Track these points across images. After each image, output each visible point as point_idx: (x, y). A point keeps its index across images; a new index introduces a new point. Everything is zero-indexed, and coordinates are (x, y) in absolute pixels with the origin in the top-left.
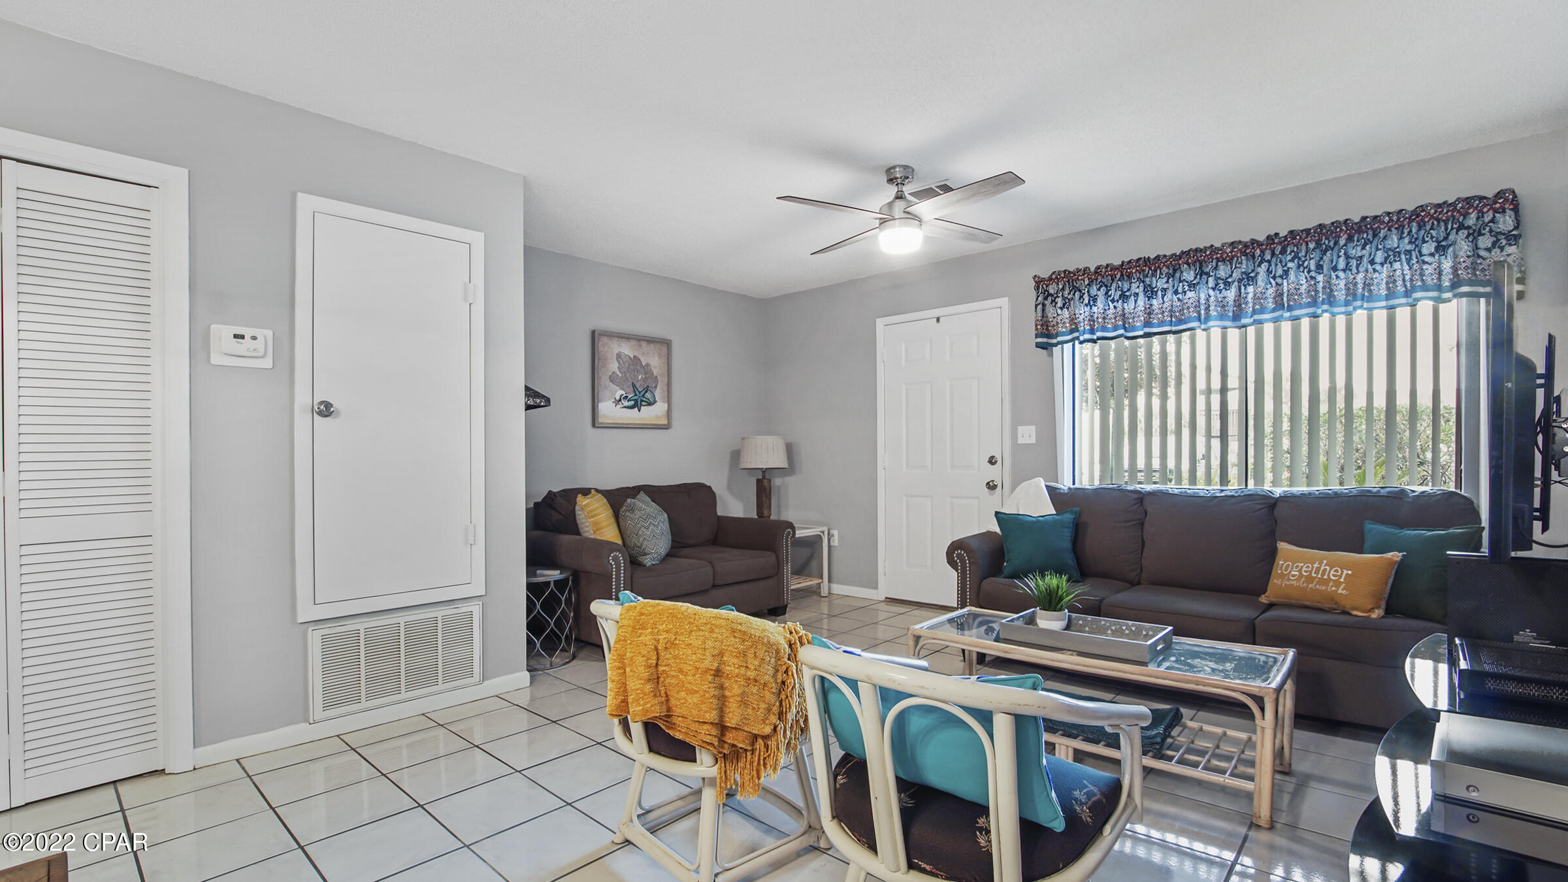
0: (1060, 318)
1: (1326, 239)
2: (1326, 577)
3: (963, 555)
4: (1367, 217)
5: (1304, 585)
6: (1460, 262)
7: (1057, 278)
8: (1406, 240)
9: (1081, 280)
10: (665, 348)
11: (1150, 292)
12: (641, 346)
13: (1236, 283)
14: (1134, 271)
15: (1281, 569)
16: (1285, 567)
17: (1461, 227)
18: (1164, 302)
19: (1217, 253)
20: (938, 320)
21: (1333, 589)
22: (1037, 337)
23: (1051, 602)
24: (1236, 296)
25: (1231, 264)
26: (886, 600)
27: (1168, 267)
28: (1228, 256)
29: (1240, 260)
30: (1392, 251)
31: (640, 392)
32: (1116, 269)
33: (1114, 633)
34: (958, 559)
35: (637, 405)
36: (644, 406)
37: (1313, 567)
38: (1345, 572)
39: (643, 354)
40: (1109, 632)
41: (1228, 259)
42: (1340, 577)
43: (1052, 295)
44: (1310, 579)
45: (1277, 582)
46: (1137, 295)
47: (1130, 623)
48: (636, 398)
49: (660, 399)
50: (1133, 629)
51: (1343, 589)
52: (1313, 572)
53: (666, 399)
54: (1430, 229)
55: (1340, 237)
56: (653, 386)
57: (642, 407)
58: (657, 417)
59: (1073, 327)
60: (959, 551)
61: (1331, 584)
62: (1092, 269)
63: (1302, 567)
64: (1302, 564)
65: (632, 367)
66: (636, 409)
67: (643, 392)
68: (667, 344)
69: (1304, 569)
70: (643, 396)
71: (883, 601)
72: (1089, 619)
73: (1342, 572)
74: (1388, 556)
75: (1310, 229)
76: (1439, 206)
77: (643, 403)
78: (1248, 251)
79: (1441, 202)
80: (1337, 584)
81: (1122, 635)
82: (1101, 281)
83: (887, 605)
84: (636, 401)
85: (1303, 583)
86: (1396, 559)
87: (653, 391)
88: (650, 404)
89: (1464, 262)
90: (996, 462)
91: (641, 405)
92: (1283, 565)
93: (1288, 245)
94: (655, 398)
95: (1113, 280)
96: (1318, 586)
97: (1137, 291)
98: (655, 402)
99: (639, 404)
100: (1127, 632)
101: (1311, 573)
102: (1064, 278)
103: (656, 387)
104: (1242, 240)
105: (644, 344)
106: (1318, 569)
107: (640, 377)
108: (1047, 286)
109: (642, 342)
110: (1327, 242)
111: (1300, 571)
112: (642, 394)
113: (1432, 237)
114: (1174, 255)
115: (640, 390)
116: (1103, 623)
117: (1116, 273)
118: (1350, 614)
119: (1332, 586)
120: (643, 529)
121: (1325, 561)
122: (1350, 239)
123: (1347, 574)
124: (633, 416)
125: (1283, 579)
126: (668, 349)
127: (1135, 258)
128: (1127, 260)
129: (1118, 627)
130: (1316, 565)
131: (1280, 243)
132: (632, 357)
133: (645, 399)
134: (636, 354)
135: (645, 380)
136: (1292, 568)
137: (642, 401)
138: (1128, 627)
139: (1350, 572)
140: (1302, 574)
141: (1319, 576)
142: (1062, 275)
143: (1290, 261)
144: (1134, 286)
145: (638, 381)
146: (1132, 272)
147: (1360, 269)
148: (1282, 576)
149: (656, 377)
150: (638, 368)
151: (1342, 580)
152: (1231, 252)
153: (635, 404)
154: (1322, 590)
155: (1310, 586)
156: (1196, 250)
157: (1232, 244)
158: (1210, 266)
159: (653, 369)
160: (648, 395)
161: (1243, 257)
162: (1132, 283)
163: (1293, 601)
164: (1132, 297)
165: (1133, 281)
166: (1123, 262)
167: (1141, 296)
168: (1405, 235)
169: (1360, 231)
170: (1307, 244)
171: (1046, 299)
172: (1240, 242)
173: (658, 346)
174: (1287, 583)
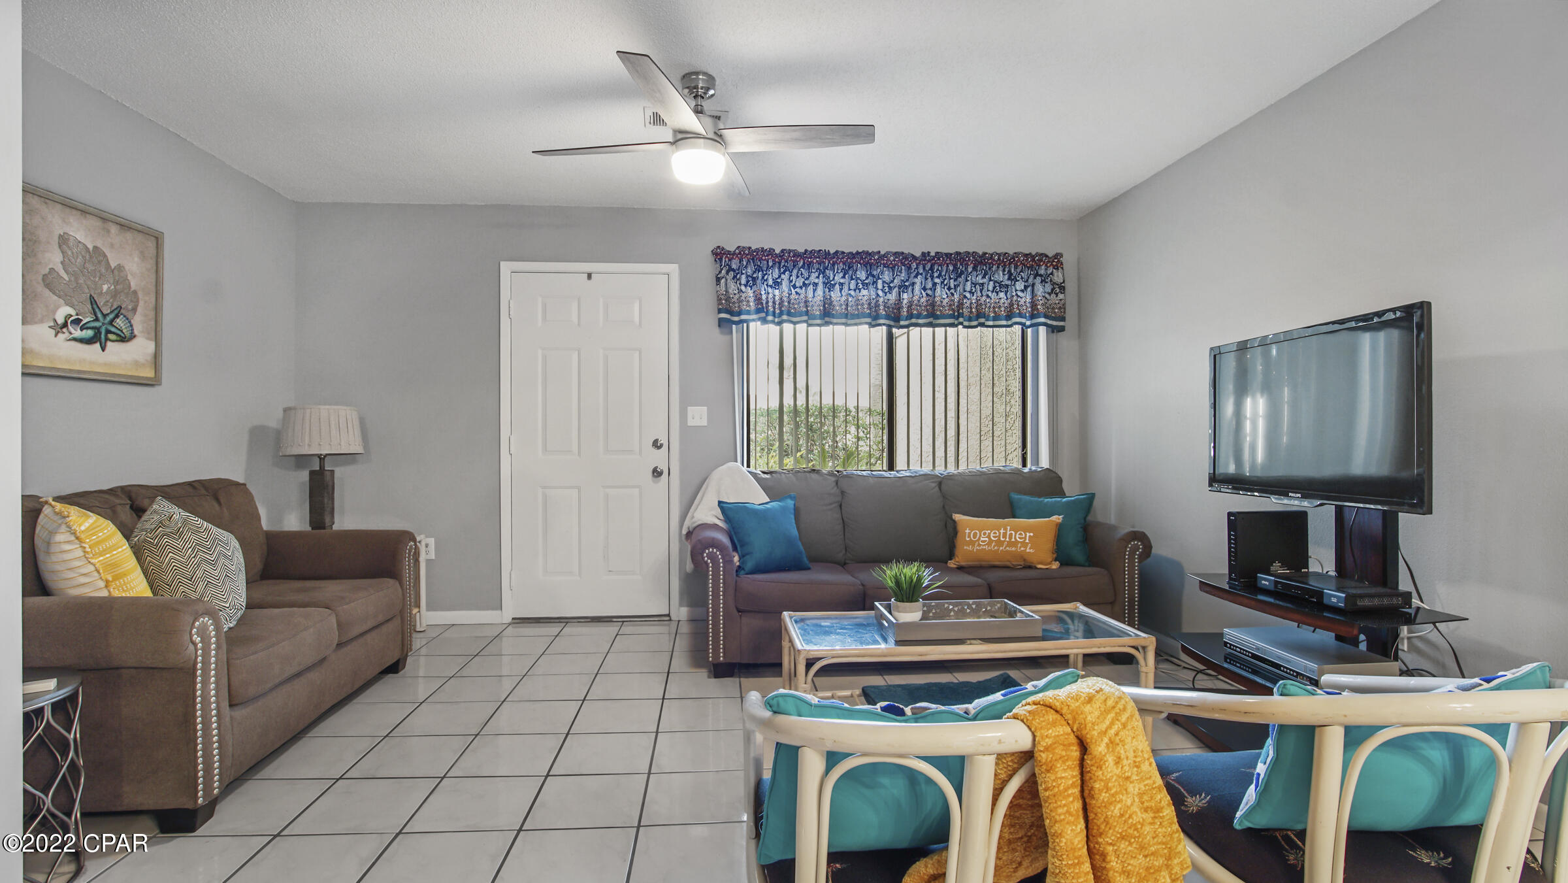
0: (743, 295)
1: (960, 264)
2: (1013, 540)
3: (716, 553)
4: (987, 253)
5: (996, 548)
6: (1038, 300)
7: (740, 253)
8: (1006, 277)
9: (765, 260)
10: (151, 244)
11: (829, 285)
12: (108, 231)
13: (897, 289)
14: (815, 261)
15: (969, 537)
16: (973, 536)
17: (1037, 275)
18: (842, 295)
19: (884, 260)
20: (589, 276)
21: (1022, 549)
22: (720, 311)
23: (909, 593)
24: (896, 300)
25: (893, 271)
26: (514, 621)
27: (844, 264)
28: (891, 263)
29: (900, 269)
30: (998, 283)
31: (105, 316)
32: (798, 256)
33: (957, 616)
34: (708, 559)
35: (97, 338)
36: (113, 341)
37: (1000, 533)
38: (1028, 534)
39: (112, 246)
40: (952, 613)
41: (891, 266)
42: (1025, 538)
43: (734, 270)
44: (999, 543)
45: (968, 548)
46: (816, 285)
47: (971, 601)
48: (97, 324)
49: (143, 332)
50: (974, 606)
51: (1030, 548)
52: (1001, 536)
53: (153, 334)
54: (1020, 272)
55: (968, 265)
56: (130, 307)
57: (109, 344)
58: (137, 364)
59: (760, 306)
60: (711, 550)
61: (1019, 545)
62: (777, 251)
63: (989, 534)
64: (989, 531)
65: (90, 267)
66: (98, 345)
67: (112, 316)
68: (157, 238)
69: (992, 535)
70: (111, 323)
71: (510, 624)
72: (933, 604)
73: (1026, 535)
74: (1054, 519)
75: (951, 254)
76: (1026, 255)
77: (111, 336)
78: (906, 263)
79: (1028, 253)
80: (1024, 544)
81: (965, 615)
82: (784, 266)
83: (515, 627)
84: (97, 330)
85: (994, 547)
86: (1058, 521)
87: (130, 315)
88: (123, 339)
89: (1041, 300)
90: (661, 446)
91: (107, 339)
92: (970, 533)
93: (935, 263)
94: (132, 330)
95: (794, 266)
96: (1008, 548)
97: (816, 281)
98: (133, 337)
99: (103, 336)
100: (968, 611)
101: (999, 538)
102: (748, 255)
103: (134, 310)
104: (905, 252)
105: (114, 229)
106: (1005, 535)
107: (105, 287)
108: (730, 260)
109: (110, 223)
110: (961, 267)
111: (989, 537)
112: (108, 319)
113: (1022, 278)
114: (851, 253)
115: (105, 312)
116: (946, 605)
117: (798, 259)
118: (1036, 568)
119: (1020, 547)
120: (204, 566)
121: (1009, 528)
122: (975, 269)
123: (1030, 536)
124: (91, 357)
125: (973, 545)
126: (157, 248)
127: (818, 249)
128: (810, 249)
129: (960, 607)
130: (1002, 531)
131: (929, 261)
132: (90, 247)
133: (113, 329)
134: (99, 245)
135: (115, 294)
136: (980, 535)
137: (108, 332)
138: (969, 606)
139: (1032, 534)
140: (991, 539)
141: (1007, 540)
142: (747, 252)
143: (937, 277)
144: (814, 275)
145: (101, 294)
146: (812, 262)
147: (983, 293)
148: (972, 543)
149: (135, 292)
150: (103, 270)
151: (1027, 541)
152: (894, 260)
153: (95, 335)
154: (1012, 551)
155: (1001, 548)
156: (867, 253)
157: (896, 254)
158: (879, 270)
159: (130, 277)
160: (120, 322)
161: (903, 267)
162: (812, 272)
163: (983, 563)
164: (811, 286)
165: (813, 270)
166: (806, 251)
167: (820, 287)
168: (1006, 273)
169: (981, 263)
170: (948, 266)
171: (727, 273)
172: (903, 253)
173: (140, 237)
174: (978, 548)
